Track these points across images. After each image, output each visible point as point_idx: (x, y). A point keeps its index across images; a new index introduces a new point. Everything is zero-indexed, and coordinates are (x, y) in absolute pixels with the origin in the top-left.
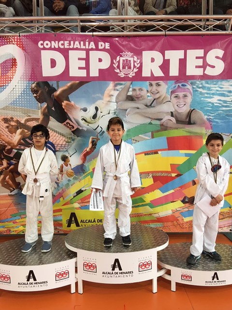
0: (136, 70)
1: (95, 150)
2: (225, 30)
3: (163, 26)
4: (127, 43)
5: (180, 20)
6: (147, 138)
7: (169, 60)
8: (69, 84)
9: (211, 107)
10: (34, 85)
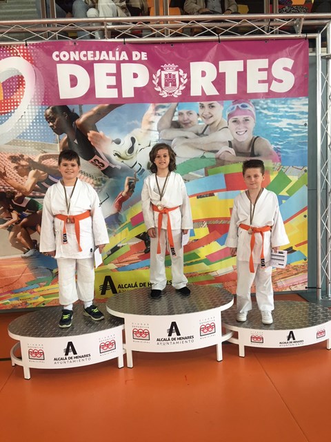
0: (182, 88)
1: (134, 193)
2: (294, 32)
3: (215, 28)
4: (169, 51)
5: (238, 20)
6: (199, 176)
7: (224, 73)
8: (96, 108)
9: (279, 134)
10: (48, 111)
